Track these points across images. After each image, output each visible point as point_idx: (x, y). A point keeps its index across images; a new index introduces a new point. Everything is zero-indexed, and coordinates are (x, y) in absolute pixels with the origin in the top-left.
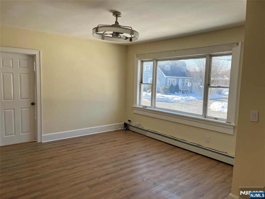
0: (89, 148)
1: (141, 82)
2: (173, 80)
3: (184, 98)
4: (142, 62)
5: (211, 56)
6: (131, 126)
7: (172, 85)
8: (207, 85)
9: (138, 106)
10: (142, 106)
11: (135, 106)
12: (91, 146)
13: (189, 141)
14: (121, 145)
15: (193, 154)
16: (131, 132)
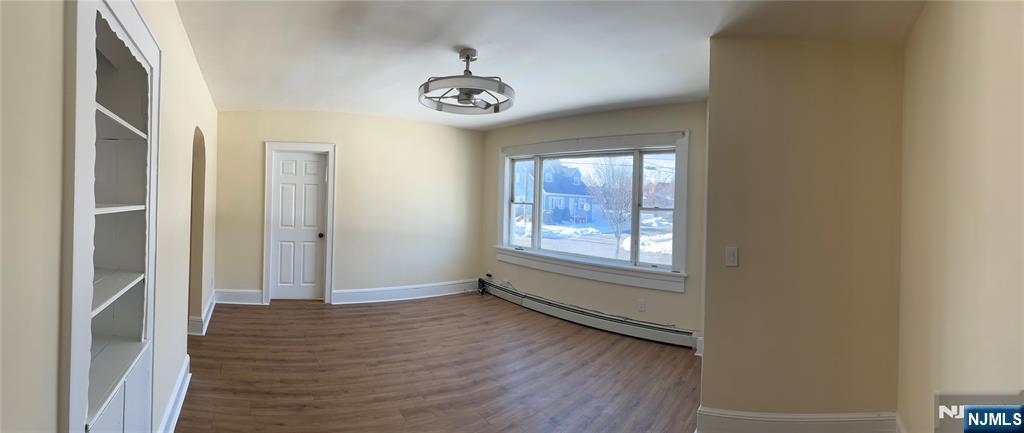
0: (410, 326)
1: (512, 200)
2: (558, 200)
3: (578, 231)
4: (513, 161)
5: (642, 153)
6: (492, 285)
7: (557, 208)
8: (638, 206)
9: (505, 246)
10: (513, 246)
11: (499, 246)
12: (414, 322)
13: (607, 312)
14: (474, 325)
15: (617, 337)
16: (491, 297)
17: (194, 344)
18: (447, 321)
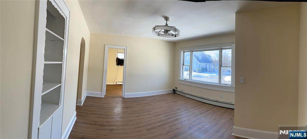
1: (183, 65)
2: (203, 65)
3: (210, 75)
4: (184, 52)
5: (222, 49)
6: (177, 91)
7: (203, 68)
8: (221, 66)
9: (181, 79)
10: (184, 79)
11: (180, 79)
12: (152, 102)
13: (211, 99)
14: (170, 103)
15: (214, 106)
16: (177, 94)
17: (78, 108)
18: (162, 102)
